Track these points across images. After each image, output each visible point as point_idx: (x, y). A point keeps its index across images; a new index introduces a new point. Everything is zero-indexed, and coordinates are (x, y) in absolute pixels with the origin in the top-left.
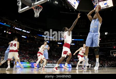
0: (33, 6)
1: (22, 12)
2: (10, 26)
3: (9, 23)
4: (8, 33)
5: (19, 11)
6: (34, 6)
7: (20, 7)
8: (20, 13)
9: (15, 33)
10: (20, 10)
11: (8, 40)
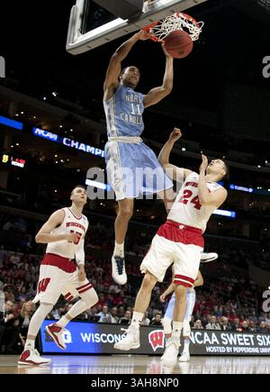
0: (149, 14)
1: (85, 49)
2: (19, 126)
3: (12, 108)
4: (9, 161)
5: (69, 45)
6: (153, 18)
7: (74, 23)
8: (74, 53)
9: (50, 161)
10: (78, 39)
11: (10, 200)
